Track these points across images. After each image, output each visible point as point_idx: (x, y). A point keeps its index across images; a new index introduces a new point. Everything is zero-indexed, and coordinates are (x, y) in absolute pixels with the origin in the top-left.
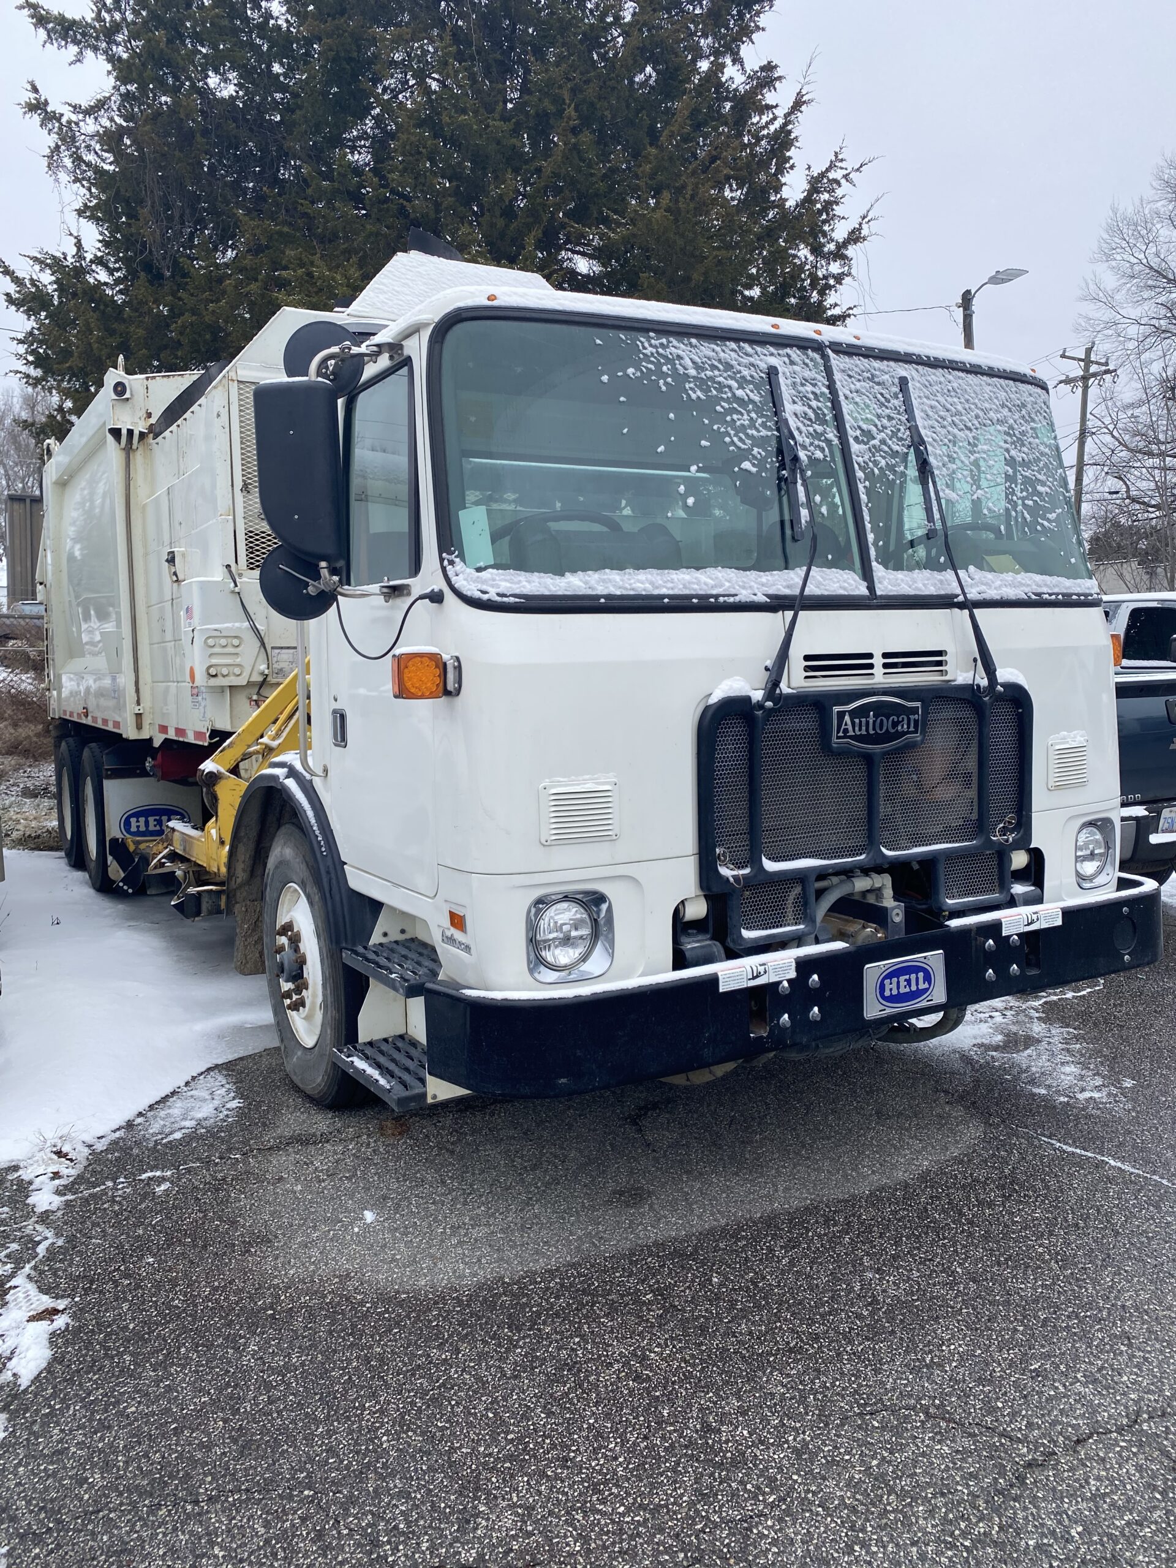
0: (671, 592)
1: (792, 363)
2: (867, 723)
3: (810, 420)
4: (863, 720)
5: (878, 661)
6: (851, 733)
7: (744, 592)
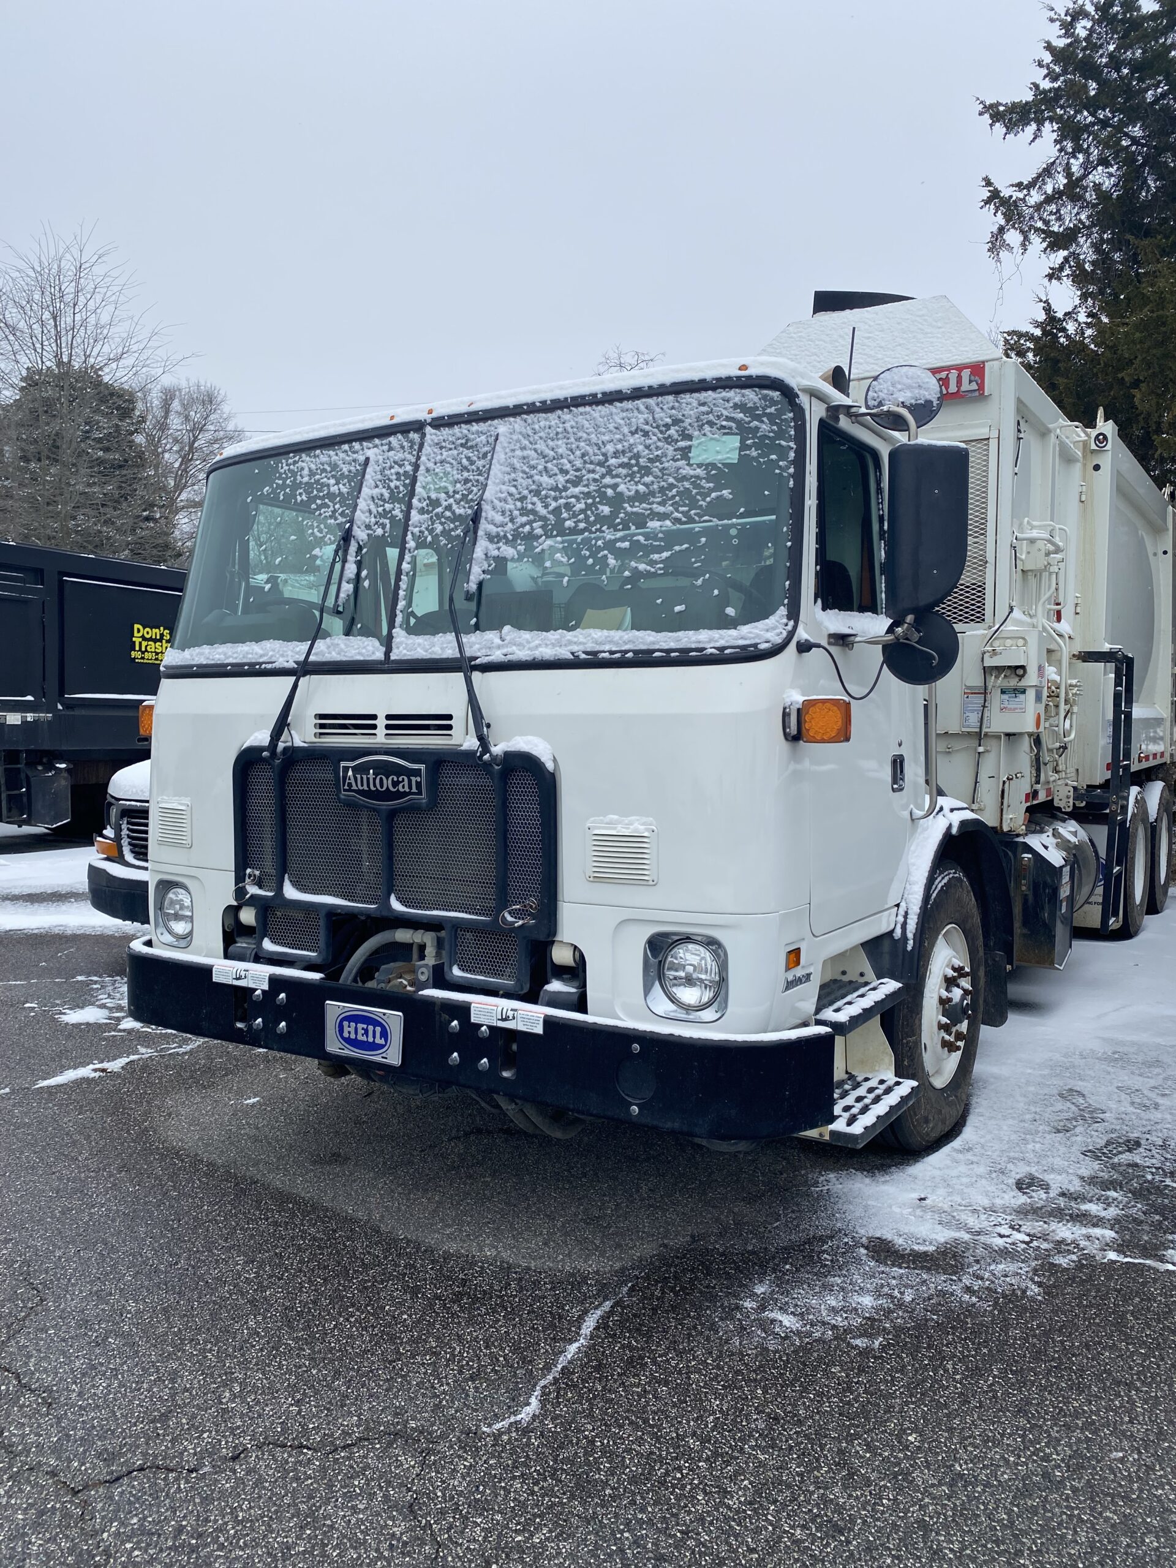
2: (368, 779)
4: (365, 777)
5: (381, 722)
6: (354, 787)
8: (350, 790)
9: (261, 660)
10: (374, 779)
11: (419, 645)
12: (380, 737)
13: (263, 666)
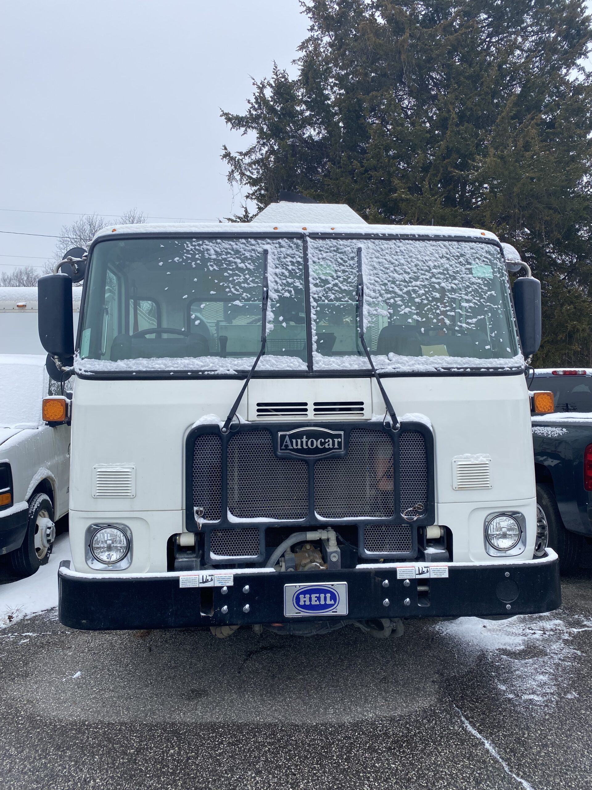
0: (176, 369)
1: (281, 246)
2: (302, 442)
3: (286, 276)
4: (299, 441)
5: (311, 407)
6: (291, 447)
7: (221, 369)
8: (286, 449)
9: (203, 369)
10: (307, 442)
11: (333, 362)
12: (311, 415)
13: (206, 373)
